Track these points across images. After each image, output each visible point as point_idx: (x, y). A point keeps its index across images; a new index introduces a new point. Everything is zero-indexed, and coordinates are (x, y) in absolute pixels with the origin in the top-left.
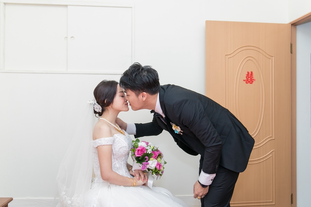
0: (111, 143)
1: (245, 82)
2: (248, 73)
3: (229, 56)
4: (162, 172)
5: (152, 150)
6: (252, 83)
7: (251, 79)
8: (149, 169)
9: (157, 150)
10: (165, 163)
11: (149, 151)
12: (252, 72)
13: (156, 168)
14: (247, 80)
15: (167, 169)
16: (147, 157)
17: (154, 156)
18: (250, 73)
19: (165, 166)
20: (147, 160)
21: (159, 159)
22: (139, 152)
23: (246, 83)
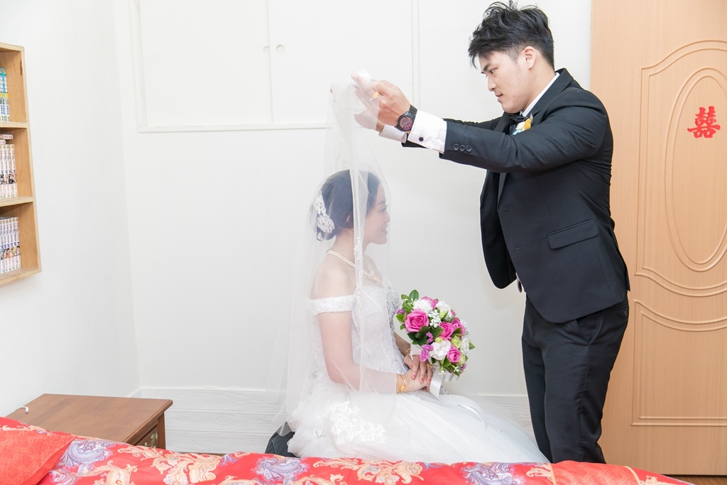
0: (347, 309)
1: (692, 133)
2: (702, 110)
3: (652, 71)
4: (463, 367)
5: (442, 320)
6: (710, 136)
7: (709, 126)
8: (434, 360)
9: (455, 321)
10: (471, 347)
11: (435, 322)
12: (711, 109)
13: (446, 360)
14: (699, 128)
15: (473, 362)
16: (429, 334)
17: (444, 333)
18: (707, 111)
19: (470, 353)
20: (430, 340)
21: (455, 340)
22: (414, 323)
23: (696, 136)
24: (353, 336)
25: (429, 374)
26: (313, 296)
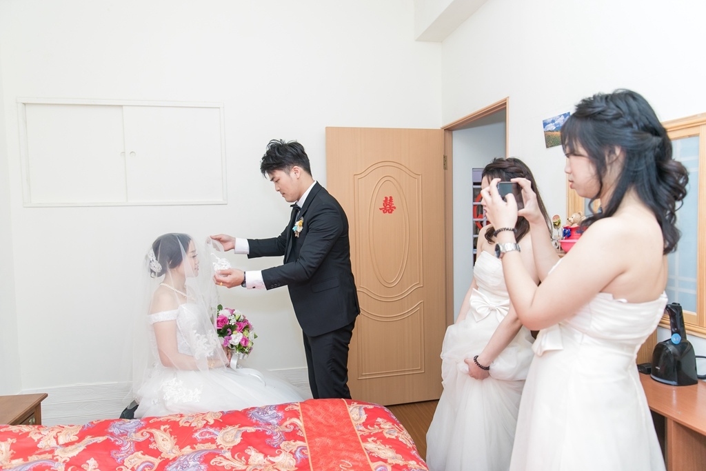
0: (173, 318)
1: (382, 211)
2: (386, 198)
3: (359, 176)
4: (250, 349)
5: (237, 321)
6: (391, 212)
7: (390, 207)
8: (232, 346)
9: (245, 321)
10: (256, 337)
11: (233, 322)
12: (391, 197)
13: (240, 344)
14: (385, 208)
15: (257, 346)
16: (229, 330)
17: (238, 328)
18: (389, 199)
19: (255, 341)
20: (230, 333)
21: (246, 332)
22: (219, 323)
23: (384, 212)
24: (178, 336)
25: (230, 355)
26: (151, 312)
